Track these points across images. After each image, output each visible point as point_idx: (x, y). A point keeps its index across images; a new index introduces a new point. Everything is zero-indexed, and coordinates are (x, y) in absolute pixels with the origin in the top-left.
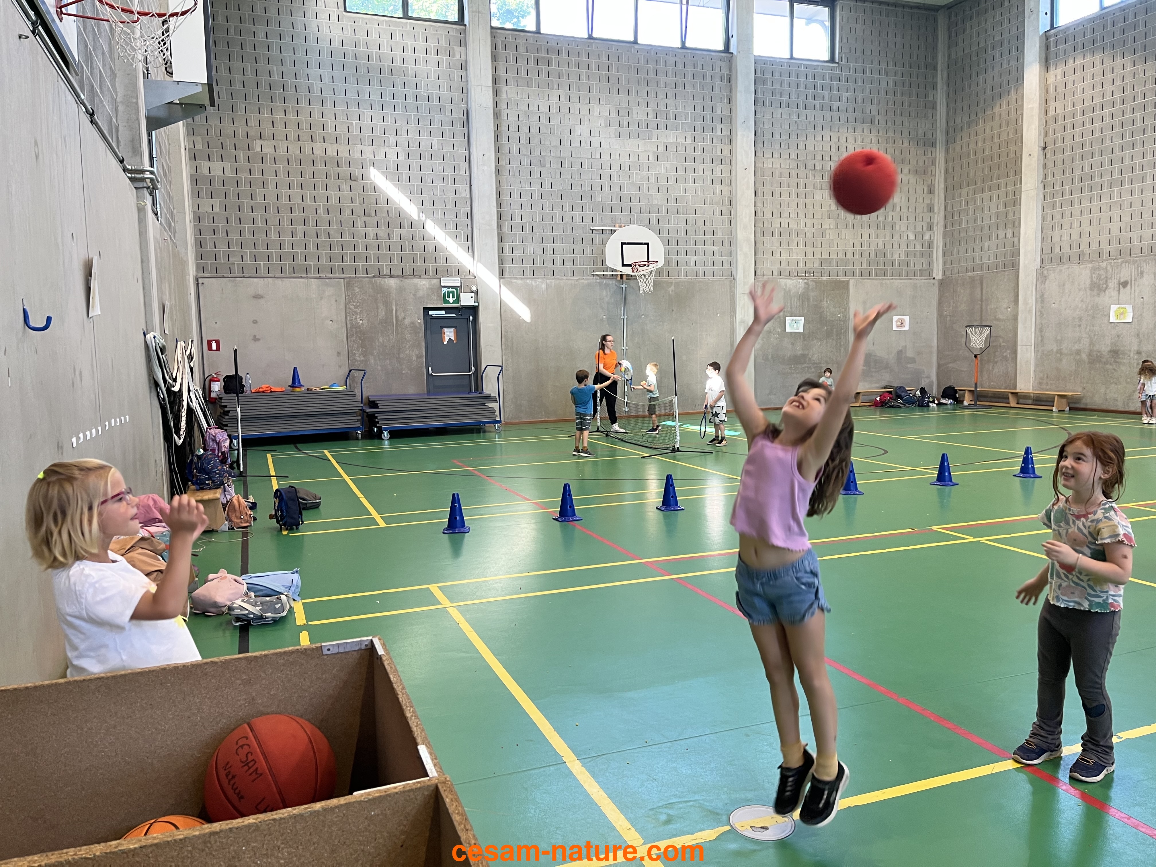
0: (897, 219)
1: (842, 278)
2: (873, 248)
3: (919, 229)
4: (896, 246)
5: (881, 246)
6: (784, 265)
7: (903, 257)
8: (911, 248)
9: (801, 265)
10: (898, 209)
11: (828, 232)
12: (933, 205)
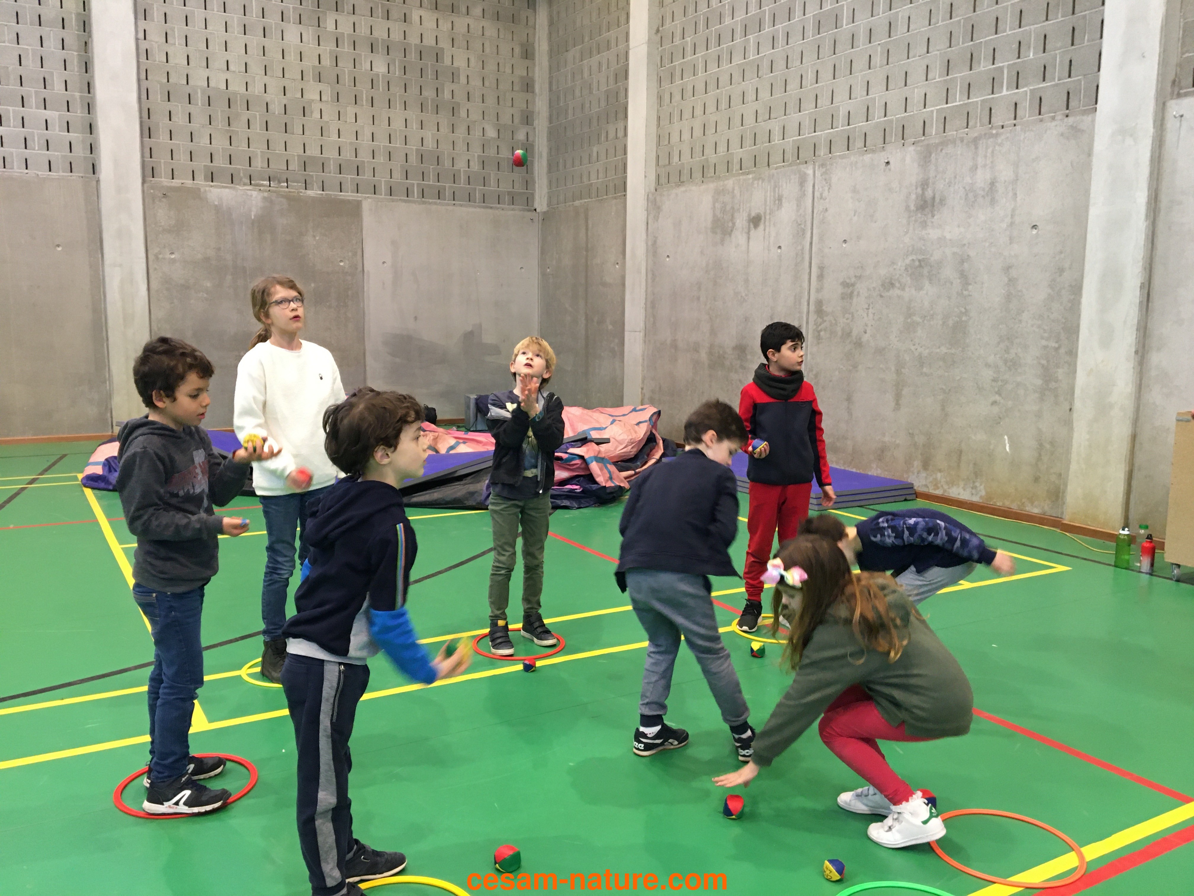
0: (461, 97)
1: (349, 195)
2: (413, 146)
3: (505, 119)
4: (461, 146)
5: (430, 144)
6: (220, 162)
7: (475, 166)
8: (492, 152)
9: (259, 163)
10: (463, 80)
11: (316, 107)
12: (533, 81)
